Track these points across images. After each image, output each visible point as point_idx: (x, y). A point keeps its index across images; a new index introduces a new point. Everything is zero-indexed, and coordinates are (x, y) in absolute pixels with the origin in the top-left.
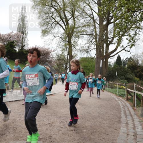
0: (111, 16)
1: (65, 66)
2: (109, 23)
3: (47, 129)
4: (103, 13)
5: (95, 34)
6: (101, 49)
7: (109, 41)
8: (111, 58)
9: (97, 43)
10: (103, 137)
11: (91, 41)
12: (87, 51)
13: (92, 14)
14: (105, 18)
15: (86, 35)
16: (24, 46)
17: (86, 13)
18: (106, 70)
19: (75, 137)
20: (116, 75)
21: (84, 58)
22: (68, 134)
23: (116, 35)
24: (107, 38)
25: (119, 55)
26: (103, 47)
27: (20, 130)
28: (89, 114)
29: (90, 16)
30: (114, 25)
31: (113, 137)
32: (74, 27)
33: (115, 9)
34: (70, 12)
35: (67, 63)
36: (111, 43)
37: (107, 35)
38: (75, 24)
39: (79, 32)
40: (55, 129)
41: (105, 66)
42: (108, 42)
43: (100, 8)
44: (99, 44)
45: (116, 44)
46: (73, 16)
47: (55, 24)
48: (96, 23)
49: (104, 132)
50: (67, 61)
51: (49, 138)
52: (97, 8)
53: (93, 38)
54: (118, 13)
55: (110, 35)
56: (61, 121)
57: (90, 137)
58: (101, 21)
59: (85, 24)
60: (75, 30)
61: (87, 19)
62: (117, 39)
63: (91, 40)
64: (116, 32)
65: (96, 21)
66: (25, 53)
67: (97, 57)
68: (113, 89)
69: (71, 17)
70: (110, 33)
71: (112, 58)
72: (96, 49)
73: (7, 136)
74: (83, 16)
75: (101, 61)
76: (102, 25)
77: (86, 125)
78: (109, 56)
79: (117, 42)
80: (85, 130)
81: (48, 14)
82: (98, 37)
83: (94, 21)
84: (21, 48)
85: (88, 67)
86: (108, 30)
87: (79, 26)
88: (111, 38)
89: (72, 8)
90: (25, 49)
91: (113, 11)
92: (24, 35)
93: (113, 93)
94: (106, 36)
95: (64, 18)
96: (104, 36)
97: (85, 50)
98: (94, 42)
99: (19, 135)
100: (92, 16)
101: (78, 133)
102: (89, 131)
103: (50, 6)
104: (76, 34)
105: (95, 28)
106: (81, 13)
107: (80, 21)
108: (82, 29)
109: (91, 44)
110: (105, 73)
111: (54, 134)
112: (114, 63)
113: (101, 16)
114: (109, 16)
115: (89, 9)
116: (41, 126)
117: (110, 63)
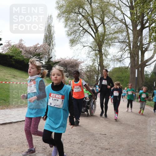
0: (145, 20)
1: (96, 78)
2: (143, 28)
3: (79, 148)
4: (137, 17)
5: (128, 41)
6: (136, 57)
7: (144, 48)
8: (147, 67)
9: (130, 50)
11: (124, 49)
13: (123, 18)
14: (139, 23)
15: (118, 42)
16: (51, 58)
17: (117, 18)
18: (142, 80)
20: (154, 86)
21: (117, 68)
22: (103, 153)
23: (153, 40)
24: (142, 44)
26: (138, 55)
28: (125, 131)
29: (121, 21)
30: (150, 29)
32: (104, 35)
33: (150, 11)
34: (99, 18)
36: (146, 50)
37: (142, 42)
38: (105, 31)
39: (111, 39)
40: (88, 147)
41: (141, 76)
42: (144, 49)
43: (132, 11)
44: (133, 52)
45: (153, 51)
46: (103, 22)
48: (128, 29)
49: (143, 151)
50: (99, 73)
53: (126, 45)
54: (153, 15)
56: (94, 139)
58: (135, 26)
59: (116, 30)
60: (105, 37)
61: (118, 24)
62: (154, 45)
63: (124, 48)
64: (152, 37)
67: (131, 66)
68: (151, 102)
69: (100, 23)
70: (146, 38)
71: (148, 66)
72: (130, 57)
74: (113, 22)
75: (136, 70)
76: (135, 30)
77: (122, 143)
78: (145, 64)
79: (154, 49)
80: (121, 149)
81: (75, 21)
82: (132, 44)
83: (127, 26)
84: (48, 60)
85: (121, 78)
86: (142, 35)
87: (110, 33)
88: (146, 44)
89: (101, 14)
90: (52, 61)
91: (148, 13)
92: (51, 46)
93: (151, 106)
95: (93, 25)
96: (138, 42)
97: (117, 59)
98: (128, 49)
100: (124, 21)
101: (113, 152)
102: (126, 150)
103: (77, 13)
104: (106, 42)
105: (128, 34)
106: (111, 18)
107: (110, 27)
108: (114, 36)
109: (124, 52)
110: (142, 84)
111: (86, 153)
112: (151, 72)
113: (134, 20)
114: (144, 20)
115: (120, 14)
116: (72, 144)
117: (146, 72)
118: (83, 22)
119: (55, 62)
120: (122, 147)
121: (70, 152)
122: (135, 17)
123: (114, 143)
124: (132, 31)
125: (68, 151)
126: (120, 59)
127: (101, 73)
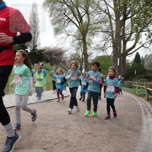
0: (128, 11)
1: (80, 66)
2: (125, 18)
3: (63, 133)
4: (120, 8)
5: (111, 31)
6: (118, 46)
7: (126, 37)
8: (128, 56)
9: (113, 40)
10: (123, 140)
11: (107, 39)
12: (103, 49)
13: (107, 9)
14: (121, 13)
15: (102, 32)
16: (36, 46)
17: (100, 8)
18: (124, 69)
19: (92, 140)
20: (135, 74)
21: (100, 56)
22: (85, 138)
23: (134, 31)
24: (124, 34)
25: (137, 52)
26: (120, 44)
27: (35, 135)
29: (105, 12)
30: (132, 20)
31: (133, 139)
32: (88, 24)
33: (133, 3)
34: (83, 8)
35: (82, 63)
36: (128, 39)
38: (89, 21)
39: (94, 29)
40: (72, 132)
41: (123, 65)
42: (126, 39)
43: (115, 2)
44: (115, 42)
45: (134, 41)
46: (87, 12)
47: (68, 22)
48: (112, 19)
49: (124, 135)
50: (82, 61)
51: (66, 142)
52: (113, 3)
53: (109, 35)
54: (135, 6)
55: (127, 32)
56: (77, 124)
57: (109, 140)
58: (118, 16)
59: (100, 20)
60: (89, 27)
61: (102, 15)
62: (135, 35)
63: (107, 37)
64: (134, 27)
65: (112, 17)
66: (37, 53)
67: (114, 55)
68: (132, 89)
69: (85, 13)
70: (128, 29)
71: (130, 55)
72: (113, 47)
73: (22, 141)
74: (97, 12)
75: (119, 59)
76: (118, 21)
77: (104, 128)
78: (127, 53)
79: (135, 39)
80: (103, 133)
81: (61, 11)
82: (114, 34)
83: (110, 16)
84: (33, 48)
85: (104, 66)
86: (125, 26)
87: (94, 22)
88: (128, 34)
89: (86, 3)
90: (37, 50)
91: (130, 5)
92: (36, 34)
93: (132, 93)
94: (124, 32)
95: (77, 15)
96: (121, 32)
97: (100, 48)
98: (111, 39)
99: (34, 140)
100: (107, 11)
101: (96, 136)
102: (108, 134)
103: (62, 3)
104: (90, 31)
105: (111, 24)
106: (95, 8)
107: (94, 17)
108: (97, 26)
109: (107, 41)
110: (123, 72)
111: (70, 137)
112: (133, 61)
113: (117, 11)
114: (126, 11)
115: (104, 4)
116: (56, 129)
117: (128, 61)
118: (68, 11)
119: (40, 50)
120: (104, 132)
121: (55, 137)
122: (118, 8)
123: (96, 127)
124: (115, 22)
125: (52, 136)
126: (103, 48)
127: (85, 62)
